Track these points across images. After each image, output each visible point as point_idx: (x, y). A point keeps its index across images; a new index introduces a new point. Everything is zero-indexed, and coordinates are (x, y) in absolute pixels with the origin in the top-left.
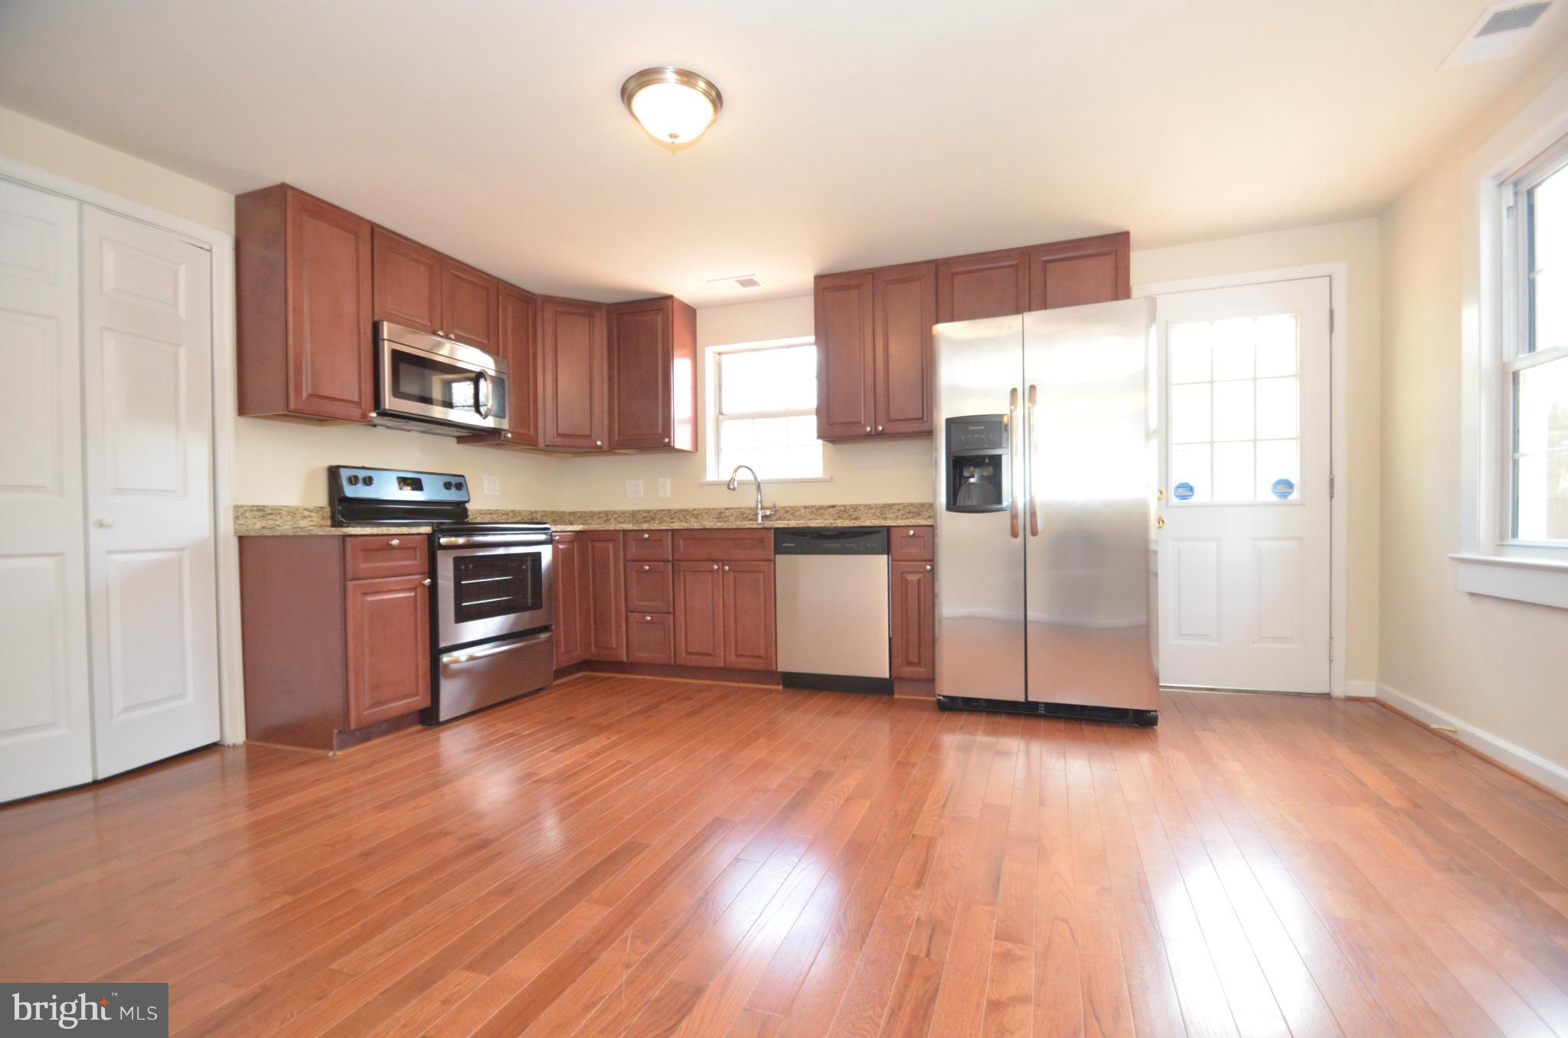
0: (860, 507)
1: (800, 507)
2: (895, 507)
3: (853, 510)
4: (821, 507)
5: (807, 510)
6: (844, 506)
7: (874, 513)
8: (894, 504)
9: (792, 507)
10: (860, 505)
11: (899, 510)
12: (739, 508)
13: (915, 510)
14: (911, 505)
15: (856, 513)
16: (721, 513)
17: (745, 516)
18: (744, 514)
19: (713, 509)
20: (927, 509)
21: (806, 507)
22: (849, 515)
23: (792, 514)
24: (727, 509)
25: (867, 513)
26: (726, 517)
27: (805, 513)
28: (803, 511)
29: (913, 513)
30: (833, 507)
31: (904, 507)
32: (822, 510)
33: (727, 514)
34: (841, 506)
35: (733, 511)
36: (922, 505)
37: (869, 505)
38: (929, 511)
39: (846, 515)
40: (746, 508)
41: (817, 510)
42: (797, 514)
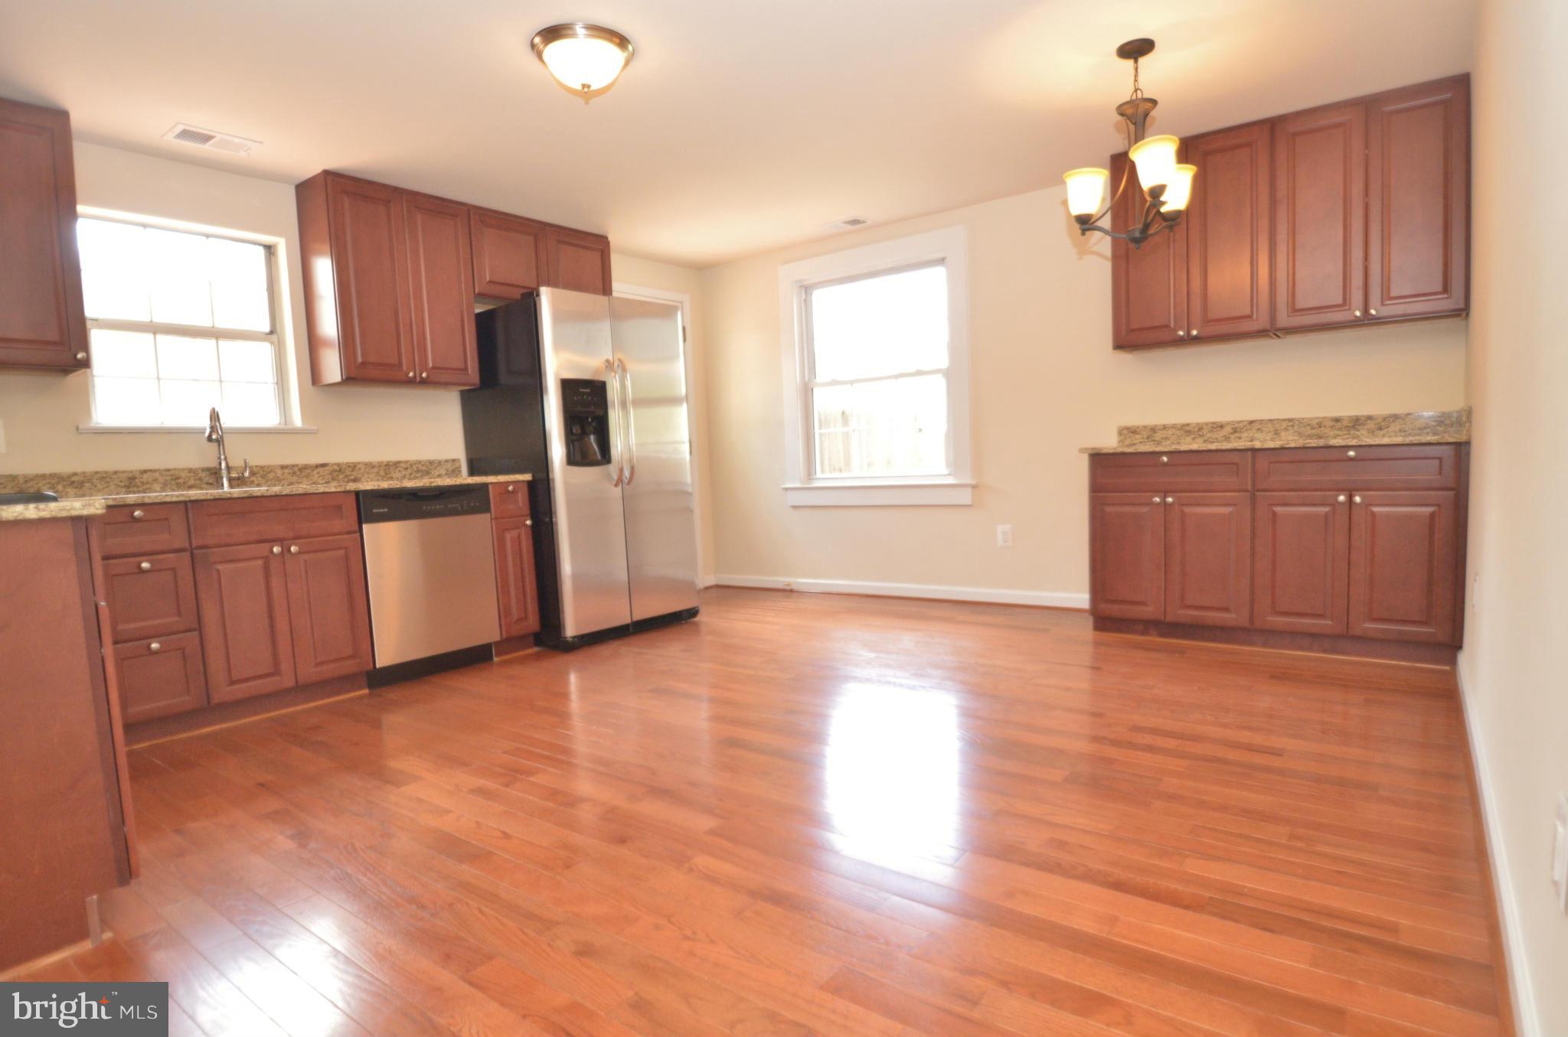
0: (360, 466)
1: (275, 467)
2: (402, 465)
3: (350, 469)
4: (306, 467)
5: (287, 471)
6: (338, 465)
7: (378, 473)
8: (400, 462)
9: (262, 467)
10: (359, 463)
11: (406, 469)
12: (169, 470)
13: (424, 468)
14: (420, 462)
15: (353, 473)
16: (134, 478)
17: (181, 481)
18: (178, 478)
19: (116, 472)
20: (437, 467)
21: (283, 467)
22: (347, 476)
23: (263, 477)
24: (145, 471)
25: (368, 473)
26: (143, 483)
27: (283, 474)
28: (279, 472)
29: (422, 471)
30: (324, 465)
31: (411, 465)
32: (309, 471)
33: (144, 480)
34: (335, 464)
35: (157, 475)
36: (431, 463)
37: (371, 463)
38: (438, 468)
39: (341, 476)
40: (184, 470)
41: (300, 470)
42: (271, 476)
